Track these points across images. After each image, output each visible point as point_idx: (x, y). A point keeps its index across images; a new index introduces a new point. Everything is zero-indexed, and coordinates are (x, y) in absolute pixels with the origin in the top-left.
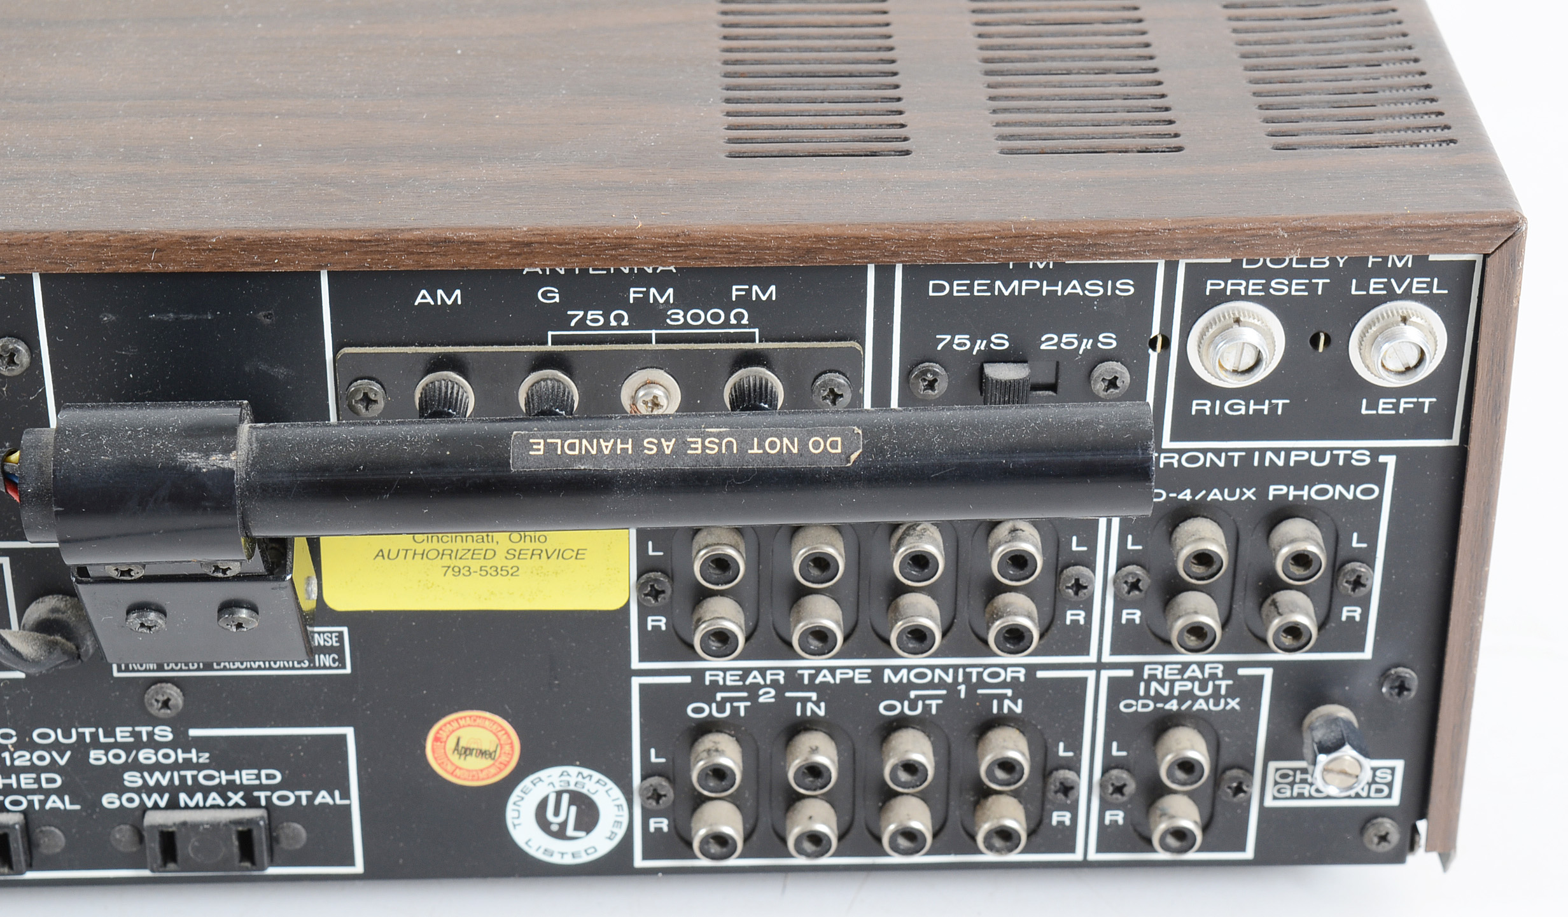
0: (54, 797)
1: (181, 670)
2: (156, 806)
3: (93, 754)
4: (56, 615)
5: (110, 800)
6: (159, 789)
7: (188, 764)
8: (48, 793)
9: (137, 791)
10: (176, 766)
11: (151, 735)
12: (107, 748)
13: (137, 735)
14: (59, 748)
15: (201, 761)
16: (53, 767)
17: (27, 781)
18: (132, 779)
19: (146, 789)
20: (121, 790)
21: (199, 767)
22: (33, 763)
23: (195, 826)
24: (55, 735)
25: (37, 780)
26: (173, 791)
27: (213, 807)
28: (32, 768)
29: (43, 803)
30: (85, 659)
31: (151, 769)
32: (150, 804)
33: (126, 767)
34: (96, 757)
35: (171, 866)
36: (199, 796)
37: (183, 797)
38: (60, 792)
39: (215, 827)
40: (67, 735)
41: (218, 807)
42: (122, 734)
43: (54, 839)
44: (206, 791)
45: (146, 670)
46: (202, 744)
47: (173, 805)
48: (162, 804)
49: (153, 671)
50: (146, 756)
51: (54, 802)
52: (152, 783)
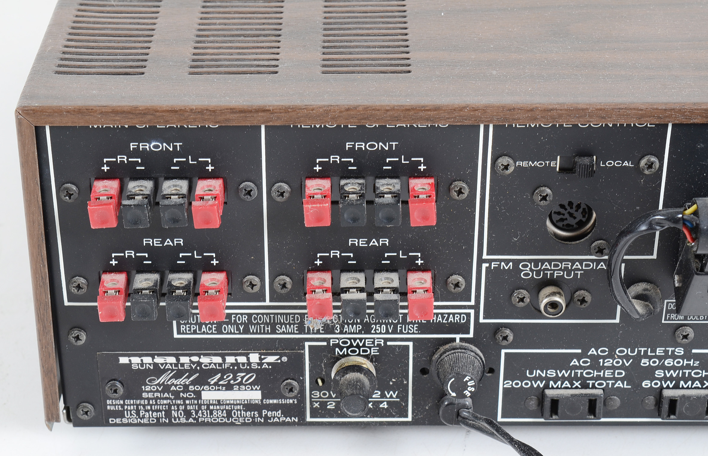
0: (619, 382)
1: (695, 320)
2: (668, 387)
3: (643, 361)
4: (646, 292)
5: (646, 384)
6: (671, 379)
7: (688, 367)
8: (617, 380)
9: (660, 380)
10: (682, 368)
11: (673, 352)
12: (650, 358)
13: (666, 352)
14: (627, 357)
15: (695, 365)
16: (623, 367)
17: (608, 373)
18: (659, 373)
19: (665, 379)
20: (652, 378)
21: (693, 368)
22: (613, 365)
23: (688, 398)
24: (627, 351)
25: (613, 373)
26: (678, 380)
27: (695, 388)
28: (613, 368)
29: (613, 384)
30: (655, 314)
31: (669, 369)
32: (665, 386)
33: (658, 368)
34: (644, 362)
35: (672, 417)
36: (690, 382)
37: (682, 383)
38: (622, 380)
39: (699, 398)
40: (633, 352)
41: (698, 388)
42: (659, 351)
43: (616, 401)
44: (694, 380)
45: (678, 320)
46: (697, 357)
47: (676, 387)
48: (671, 386)
49: (682, 320)
50: (668, 362)
51: (619, 384)
52: (668, 375)
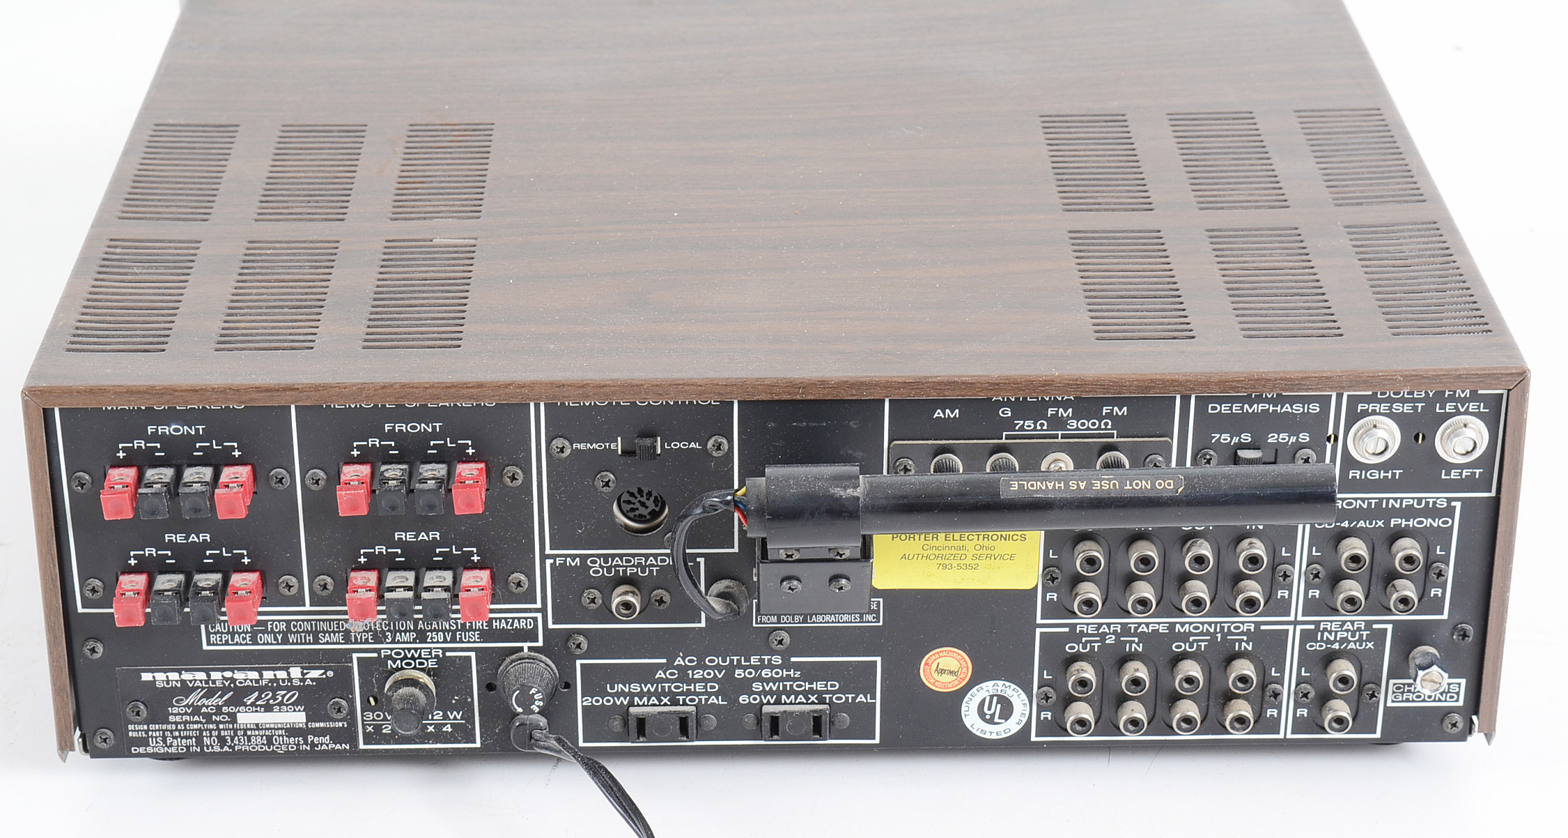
0: (713, 697)
1: (790, 623)
2: (768, 703)
3: (737, 672)
4: (728, 590)
5: (744, 699)
6: (771, 693)
7: (788, 678)
8: (710, 694)
9: (759, 694)
10: (782, 679)
11: (770, 660)
12: (745, 668)
13: (762, 661)
14: (718, 667)
15: (796, 676)
16: (715, 679)
17: (699, 687)
18: (757, 686)
19: (765, 693)
20: (750, 693)
21: (795, 680)
22: (704, 677)
23: (791, 713)
24: (718, 661)
25: (705, 687)
26: (778, 694)
27: (799, 703)
28: (703, 680)
29: (707, 700)
30: (741, 615)
31: (768, 681)
32: (765, 702)
33: (754, 680)
34: (739, 673)
35: (775, 737)
36: (793, 697)
37: (784, 697)
38: (716, 694)
39: (802, 713)
40: (724, 661)
41: (803, 703)
42: (754, 660)
43: (712, 721)
44: (797, 694)
45: (771, 623)
46: (797, 666)
47: (778, 702)
48: (772, 702)
49: (775, 623)
50: (766, 673)
51: (713, 700)
52: (767, 689)
